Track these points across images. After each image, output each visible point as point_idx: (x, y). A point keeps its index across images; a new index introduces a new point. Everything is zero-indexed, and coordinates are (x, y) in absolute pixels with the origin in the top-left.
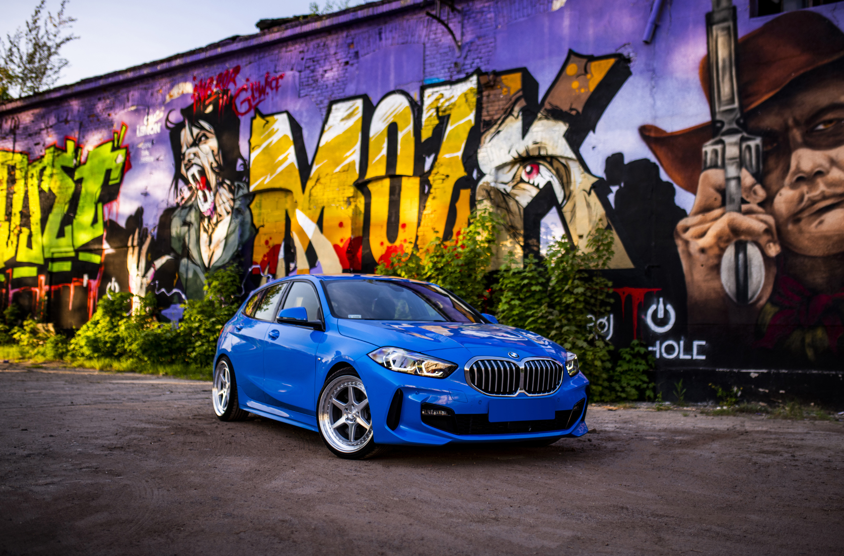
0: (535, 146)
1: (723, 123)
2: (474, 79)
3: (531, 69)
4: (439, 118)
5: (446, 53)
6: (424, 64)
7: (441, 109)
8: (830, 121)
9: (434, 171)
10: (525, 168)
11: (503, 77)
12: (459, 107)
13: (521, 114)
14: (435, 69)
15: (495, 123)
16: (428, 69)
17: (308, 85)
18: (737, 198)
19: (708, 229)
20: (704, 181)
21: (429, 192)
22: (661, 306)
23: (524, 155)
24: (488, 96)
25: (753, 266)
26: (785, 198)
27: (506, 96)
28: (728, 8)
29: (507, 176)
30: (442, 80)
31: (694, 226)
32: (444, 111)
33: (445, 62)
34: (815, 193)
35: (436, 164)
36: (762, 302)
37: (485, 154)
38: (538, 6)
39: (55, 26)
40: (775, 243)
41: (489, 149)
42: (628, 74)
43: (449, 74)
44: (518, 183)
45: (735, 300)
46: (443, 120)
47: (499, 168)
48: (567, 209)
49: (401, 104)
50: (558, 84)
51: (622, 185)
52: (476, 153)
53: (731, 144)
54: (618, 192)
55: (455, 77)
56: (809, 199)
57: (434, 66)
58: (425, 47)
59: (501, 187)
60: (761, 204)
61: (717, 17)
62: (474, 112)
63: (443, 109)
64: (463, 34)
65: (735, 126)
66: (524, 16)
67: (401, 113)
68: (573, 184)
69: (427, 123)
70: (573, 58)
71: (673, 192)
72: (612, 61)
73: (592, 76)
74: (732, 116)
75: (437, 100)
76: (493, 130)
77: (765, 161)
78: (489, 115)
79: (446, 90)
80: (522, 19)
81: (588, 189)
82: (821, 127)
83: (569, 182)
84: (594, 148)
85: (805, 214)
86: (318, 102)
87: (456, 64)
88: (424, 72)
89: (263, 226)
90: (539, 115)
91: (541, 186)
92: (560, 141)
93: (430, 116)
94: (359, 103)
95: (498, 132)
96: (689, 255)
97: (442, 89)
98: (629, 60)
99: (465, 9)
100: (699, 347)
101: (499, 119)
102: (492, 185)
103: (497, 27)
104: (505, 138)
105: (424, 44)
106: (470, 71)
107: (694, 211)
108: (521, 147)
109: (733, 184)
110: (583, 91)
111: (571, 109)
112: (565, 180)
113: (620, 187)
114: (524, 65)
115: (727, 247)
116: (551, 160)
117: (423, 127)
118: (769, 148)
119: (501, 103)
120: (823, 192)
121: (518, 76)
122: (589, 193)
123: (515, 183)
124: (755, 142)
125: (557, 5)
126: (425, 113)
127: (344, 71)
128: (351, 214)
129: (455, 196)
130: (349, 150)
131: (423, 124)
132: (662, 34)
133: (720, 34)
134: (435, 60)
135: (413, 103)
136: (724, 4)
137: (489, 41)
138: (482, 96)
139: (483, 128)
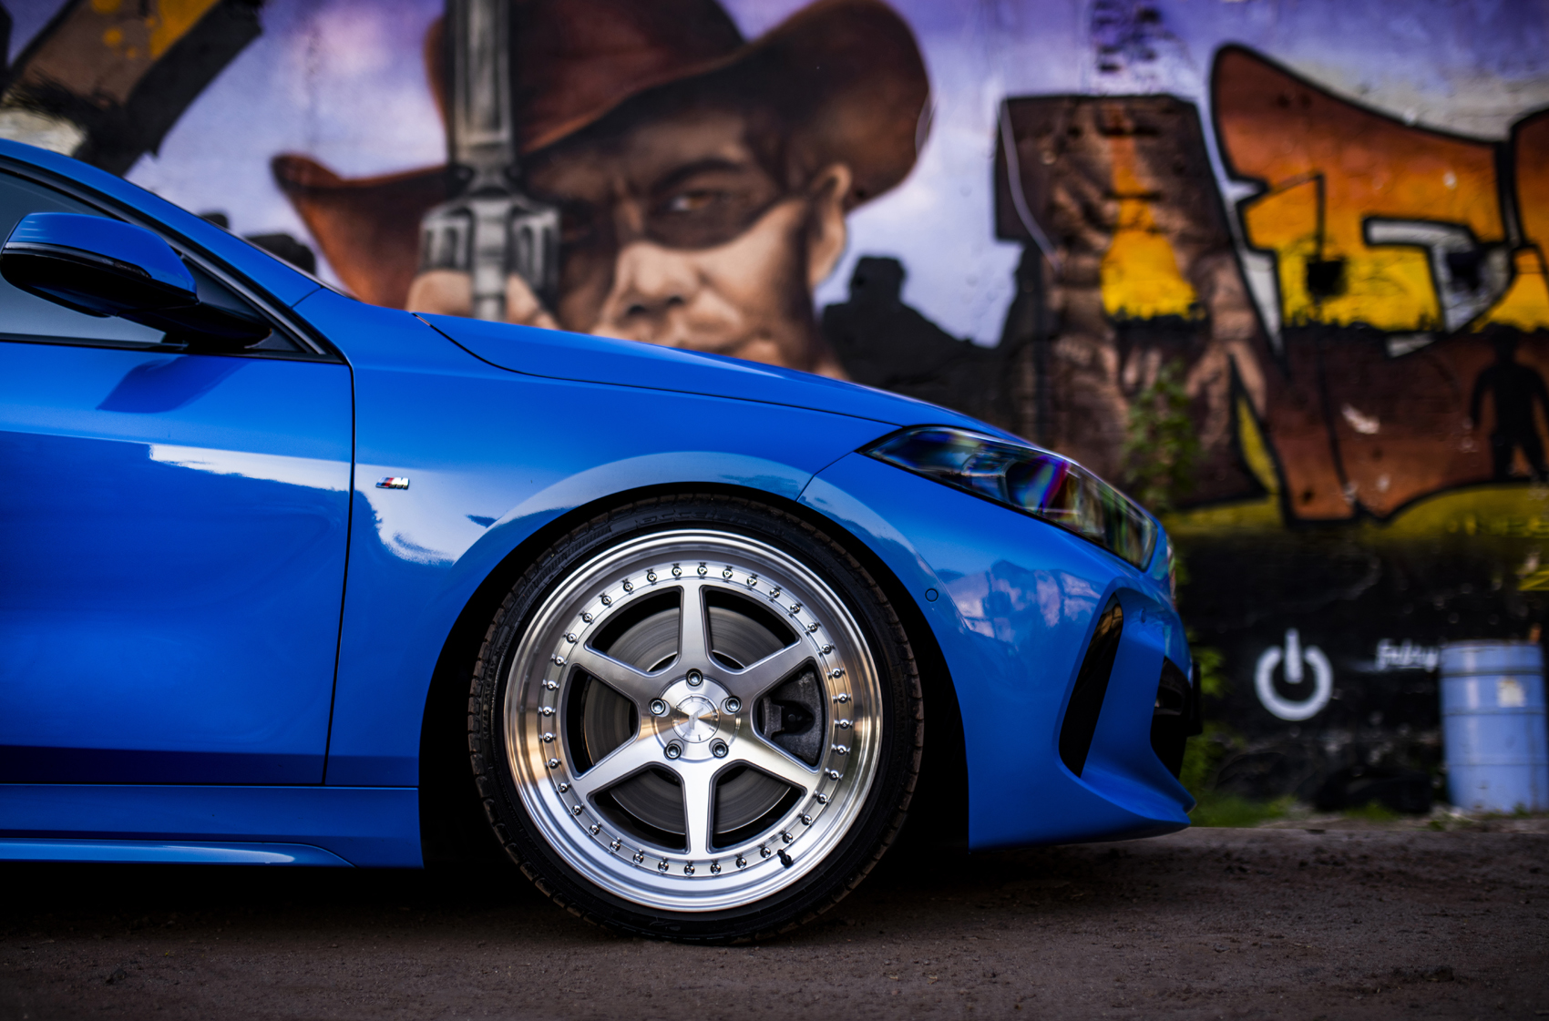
1: (472, 171)
8: (701, 195)
20: (422, 297)
42: (256, 33)
53: (489, 220)
65: (498, 180)
73: (161, 22)
74: (494, 160)
77: (562, 265)
82: (682, 204)
109: (489, 307)
110: (131, 54)
111: (98, 94)
118: (574, 237)
124: (543, 221)
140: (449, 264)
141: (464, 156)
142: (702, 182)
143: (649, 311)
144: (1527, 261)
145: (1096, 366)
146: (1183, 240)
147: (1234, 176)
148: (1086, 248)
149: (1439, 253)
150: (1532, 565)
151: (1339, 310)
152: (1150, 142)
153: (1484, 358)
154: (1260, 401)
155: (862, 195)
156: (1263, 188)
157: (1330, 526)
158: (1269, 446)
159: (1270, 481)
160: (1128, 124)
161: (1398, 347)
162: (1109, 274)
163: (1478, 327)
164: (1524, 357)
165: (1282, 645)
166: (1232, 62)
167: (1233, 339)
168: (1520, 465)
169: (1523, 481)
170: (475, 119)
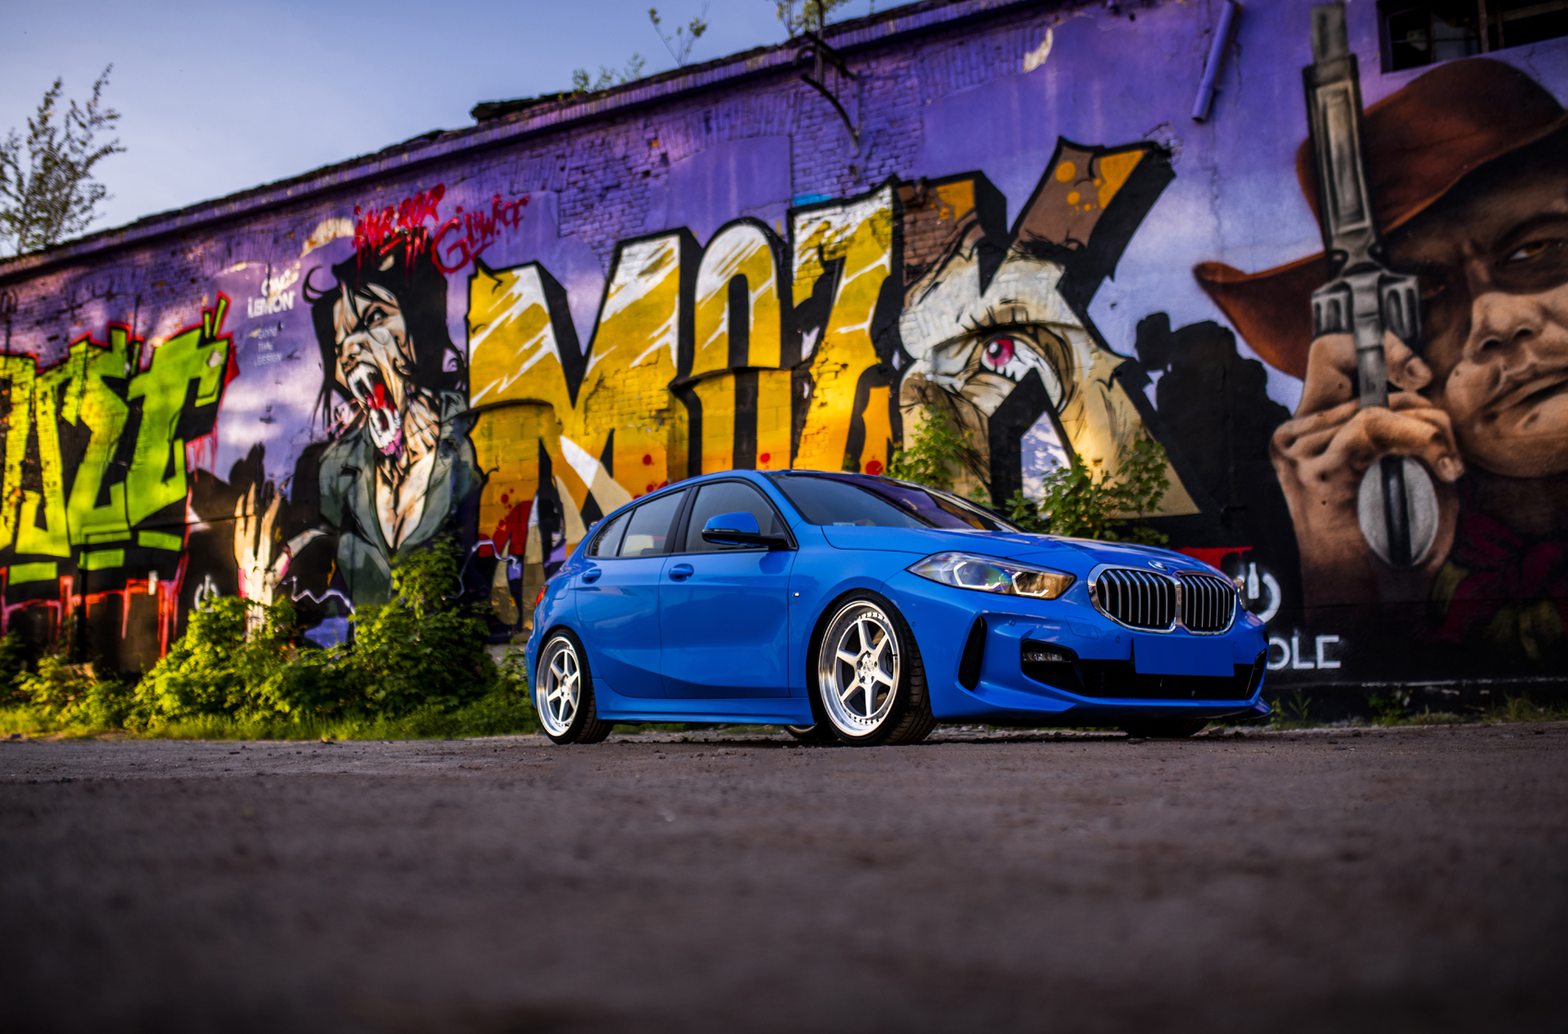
0: (1004, 306)
1: (1345, 255)
2: (886, 193)
3: (991, 174)
4: (824, 264)
5: (832, 151)
6: (792, 171)
7: (825, 249)
8: (1537, 244)
9: (820, 357)
10: (987, 346)
11: (940, 189)
12: (861, 243)
13: (976, 251)
14: (812, 178)
15: (929, 270)
16: (800, 179)
17: (575, 214)
18: (1380, 383)
19: (1331, 439)
20: (1317, 355)
21: (811, 396)
22: (1253, 578)
23: (987, 323)
24: (914, 223)
25: (1416, 499)
26: (1466, 379)
27: (947, 221)
28: (1342, 58)
29: (955, 362)
30: (827, 197)
31: (1304, 434)
32: (833, 252)
33: (832, 166)
34: (1520, 368)
35: (823, 344)
36: (1438, 561)
37: (913, 324)
38: (997, 64)
39: (82, 125)
40: (1452, 457)
41: (919, 315)
42: (1170, 175)
43: (839, 187)
44: (975, 374)
45: (1387, 560)
46: (832, 267)
47: (940, 348)
48: (1069, 416)
49: (752, 242)
50: (1041, 197)
51: (1169, 368)
52: (896, 323)
53: (1363, 290)
54: (1161, 381)
55: (851, 192)
56: (1509, 379)
57: (810, 174)
58: (792, 142)
59: (945, 381)
60: (1423, 392)
61: (1324, 73)
62: (889, 251)
63: (831, 247)
64: (862, 117)
65: (1367, 258)
66: (972, 83)
67: (753, 258)
68: (1077, 371)
69: (802, 274)
70: (1066, 151)
71: (1262, 377)
72: (1138, 155)
73: (1103, 181)
74: (1360, 243)
75: (819, 232)
76: (925, 282)
77: (1425, 317)
78: (916, 256)
79: (835, 217)
80: (969, 88)
81: (1106, 377)
82: (1522, 254)
83: (1070, 369)
84: (1113, 305)
85: (1505, 405)
86: (595, 244)
87: (852, 169)
88: (793, 185)
89: (496, 470)
90: (1010, 253)
91: (1019, 377)
92: (1050, 296)
93: (808, 262)
94: (673, 243)
95: (936, 285)
96: (1300, 486)
97: (827, 214)
98: (1167, 153)
99: (864, 73)
100: (1328, 646)
101: (935, 262)
102: (929, 377)
103: (924, 102)
104: (949, 296)
105: (790, 136)
106: (879, 180)
107: (1303, 408)
108: (980, 308)
109: (1371, 358)
110: (1087, 207)
111: (1069, 240)
112: (1062, 365)
113: (1166, 371)
114: (977, 166)
115: (1366, 468)
116: (1035, 330)
117: (795, 282)
118: (1431, 293)
119: (938, 234)
120: (1533, 366)
121: (967, 187)
122: (1110, 386)
123: (970, 373)
124: (1406, 286)
125: (1033, 61)
126: (797, 255)
127: (643, 188)
128: (665, 441)
129: (862, 401)
130: (658, 326)
131: (796, 275)
132: (1227, 108)
133: (1331, 101)
134: (812, 164)
135: (774, 240)
136: (1334, 51)
137: (911, 127)
138: (902, 224)
139: (908, 278)
140: (1335, 329)
141: (1337, 245)
142: (1536, 235)
143: (1506, 343)
170: (1343, 212)
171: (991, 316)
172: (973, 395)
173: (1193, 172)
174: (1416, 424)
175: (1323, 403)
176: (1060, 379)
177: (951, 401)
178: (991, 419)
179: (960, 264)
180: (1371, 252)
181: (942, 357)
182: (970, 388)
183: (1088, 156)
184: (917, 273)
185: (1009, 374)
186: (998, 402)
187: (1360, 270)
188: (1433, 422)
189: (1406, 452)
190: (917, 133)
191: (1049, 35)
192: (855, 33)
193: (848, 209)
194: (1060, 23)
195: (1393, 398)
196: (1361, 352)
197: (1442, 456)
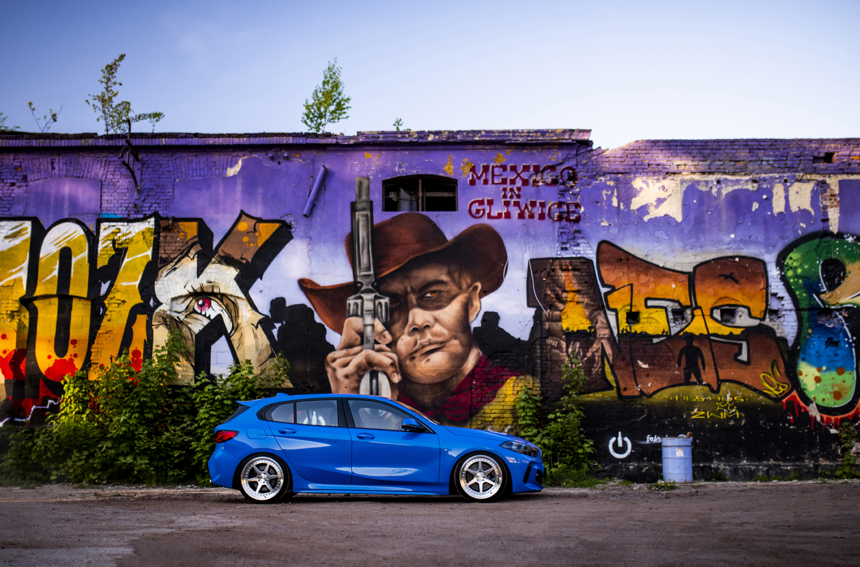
0: (208, 284)
1: (362, 284)
2: (152, 220)
3: (207, 221)
4: (116, 250)
5: (124, 194)
6: (101, 200)
7: (117, 242)
8: (434, 292)
9: (111, 296)
10: (197, 301)
11: (180, 223)
12: (137, 243)
13: (196, 256)
14: (113, 205)
15: (172, 261)
16: (105, 205)
19: (351, 361)
20: (347, 325)
21: (104, 314)
23: (199, 291)
24: (165, 237)
25: (382, 387)
27: (183, 239)
28: (367, 201)
29: (181, 306)
30: (120, 216)
31: (340, 358)
32: (121, 244)
33: (123, 201)
34: (425, 341)
35: (112, 289)
37: (162, 286)
38: (213, 169)
40: (397, 373)
41: (165, 282)
42: (291, 238)
43: (127, 212)
44: (191, 313)
46: (120, 253)
47: (173, 299)
48: (235, 338)
49: (75, 232)
50: (230, 236)
51: (284, 323)
52: (153, 285)
53: (368, 300)
54: (280, 328)
55: (133, 216)
56: (421, 343)
57: (111, 203)
58: (103, 185)
59: (175, 315)
60: (388, 345)
61: (359, 206)
62: (151, 248)
63: (120, 242)
64: (142, 180)
65: (370, 287)
66: (200, 176)
67: (76, 240)
68: (240, 318)
69: (103, 253)
70: (244, 217)
71: (324, 332)
72: (277, 225)
73: (260, 234)
74: (368, 280)
75: (114, 233)
76: (169, 267)
77: (391, 315)
78: (165, 253)
79: (124, 227)
80: (199, 178)
81: (255, 324)
82: (429, 295)
83: (237, 316)
84: (261, 291)
85: (418, 355)
87: (135, 206)
88: (101, 207)
90: (213, 260)
91: (212, 317)
92: (231, 283)
93: (106, 247)
94: (28, 225)
95: (175, 269)
96: (336, 379)
97: (119, 225)
98: (290, 227)
99: (144, 159)
101: (175, 258)
102: (168, 313)
103: (175, 180)
104: (181, 275)
105: (102, 182)
106: (149, 213)
107: (340, 347)
108: (196, 284)
109: (369, 329)
110: (252, 245)
111: (242, 259)
112: (233, 314)
113: (282, 324)
114: (200, 217)
115: (364, 375)
116: (222, 297)
117: (99, 256)
118: (394, 306)
119: (177, 244)
120: (430, 340)
121: (194, 225)
122: (257, 327)
123: (188, 313)
124: (385, 301)
125: (231, 172)
126: (100, 243)
127: (10, 191)
128: (16, 328)
129: (131, 320)
130: (15, 267)
131: (99, 252)
132: (318, 212)
133: (361, 218)
134: (113, 198)
135: (88, 232)
136: (364, 197)
137: (168, 191)
138: (159, 237)
139: (160, 264)
140: (356, 315)
141: (359, 279)
142: (434, 288)
143: (419, 330)
144: (698, 312)
145: (559, 347)
146: (587, 306)
147: (604, 285)
148: (557, 309)
149: (670, 309)
150: (696, 411)
151: (637, 328)
152: (576, 273)
153: (683, 344)
154: (611, 358)
155: (485, 292)
156: (614, 289)
157: (632, 398)
158: (613, 373)
159: (614, 384)
160: (570, 268)
161: (655, 341)
162: (564, 317)
163: (681, 334)
164: (695, 344)
165: (617, 437)
166: (604, 246)
167: (603, 338)
168: (693, 379)
169: (695, 384)
170: (362, 266)
171: (201, 288)
172: (189, 323)
173: (301, 238)
174: (385, 359)
175: (349, 346)
176: (232, 321)
177: (177, 325)
178: (197, 336)
179: (188, 261)
180: (372, 285)
181: (174, 303)
182: (187, 320)
183: (255, 221)
184: (166, 262)
185: (207, 316)
186: (201, 328)
187: (368, 291)
188: (391, 358)
189: (380, 369)
190: (171, 194)
191: (240, 162)
192: (144, 140)
193: (130, 224)
194: (246, 157)
195: (377, 346)
196: (365, 326)
197: (394, 372)
